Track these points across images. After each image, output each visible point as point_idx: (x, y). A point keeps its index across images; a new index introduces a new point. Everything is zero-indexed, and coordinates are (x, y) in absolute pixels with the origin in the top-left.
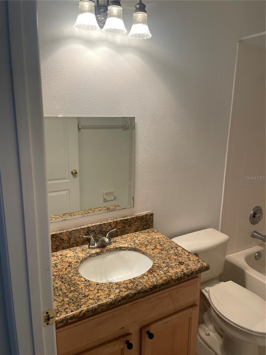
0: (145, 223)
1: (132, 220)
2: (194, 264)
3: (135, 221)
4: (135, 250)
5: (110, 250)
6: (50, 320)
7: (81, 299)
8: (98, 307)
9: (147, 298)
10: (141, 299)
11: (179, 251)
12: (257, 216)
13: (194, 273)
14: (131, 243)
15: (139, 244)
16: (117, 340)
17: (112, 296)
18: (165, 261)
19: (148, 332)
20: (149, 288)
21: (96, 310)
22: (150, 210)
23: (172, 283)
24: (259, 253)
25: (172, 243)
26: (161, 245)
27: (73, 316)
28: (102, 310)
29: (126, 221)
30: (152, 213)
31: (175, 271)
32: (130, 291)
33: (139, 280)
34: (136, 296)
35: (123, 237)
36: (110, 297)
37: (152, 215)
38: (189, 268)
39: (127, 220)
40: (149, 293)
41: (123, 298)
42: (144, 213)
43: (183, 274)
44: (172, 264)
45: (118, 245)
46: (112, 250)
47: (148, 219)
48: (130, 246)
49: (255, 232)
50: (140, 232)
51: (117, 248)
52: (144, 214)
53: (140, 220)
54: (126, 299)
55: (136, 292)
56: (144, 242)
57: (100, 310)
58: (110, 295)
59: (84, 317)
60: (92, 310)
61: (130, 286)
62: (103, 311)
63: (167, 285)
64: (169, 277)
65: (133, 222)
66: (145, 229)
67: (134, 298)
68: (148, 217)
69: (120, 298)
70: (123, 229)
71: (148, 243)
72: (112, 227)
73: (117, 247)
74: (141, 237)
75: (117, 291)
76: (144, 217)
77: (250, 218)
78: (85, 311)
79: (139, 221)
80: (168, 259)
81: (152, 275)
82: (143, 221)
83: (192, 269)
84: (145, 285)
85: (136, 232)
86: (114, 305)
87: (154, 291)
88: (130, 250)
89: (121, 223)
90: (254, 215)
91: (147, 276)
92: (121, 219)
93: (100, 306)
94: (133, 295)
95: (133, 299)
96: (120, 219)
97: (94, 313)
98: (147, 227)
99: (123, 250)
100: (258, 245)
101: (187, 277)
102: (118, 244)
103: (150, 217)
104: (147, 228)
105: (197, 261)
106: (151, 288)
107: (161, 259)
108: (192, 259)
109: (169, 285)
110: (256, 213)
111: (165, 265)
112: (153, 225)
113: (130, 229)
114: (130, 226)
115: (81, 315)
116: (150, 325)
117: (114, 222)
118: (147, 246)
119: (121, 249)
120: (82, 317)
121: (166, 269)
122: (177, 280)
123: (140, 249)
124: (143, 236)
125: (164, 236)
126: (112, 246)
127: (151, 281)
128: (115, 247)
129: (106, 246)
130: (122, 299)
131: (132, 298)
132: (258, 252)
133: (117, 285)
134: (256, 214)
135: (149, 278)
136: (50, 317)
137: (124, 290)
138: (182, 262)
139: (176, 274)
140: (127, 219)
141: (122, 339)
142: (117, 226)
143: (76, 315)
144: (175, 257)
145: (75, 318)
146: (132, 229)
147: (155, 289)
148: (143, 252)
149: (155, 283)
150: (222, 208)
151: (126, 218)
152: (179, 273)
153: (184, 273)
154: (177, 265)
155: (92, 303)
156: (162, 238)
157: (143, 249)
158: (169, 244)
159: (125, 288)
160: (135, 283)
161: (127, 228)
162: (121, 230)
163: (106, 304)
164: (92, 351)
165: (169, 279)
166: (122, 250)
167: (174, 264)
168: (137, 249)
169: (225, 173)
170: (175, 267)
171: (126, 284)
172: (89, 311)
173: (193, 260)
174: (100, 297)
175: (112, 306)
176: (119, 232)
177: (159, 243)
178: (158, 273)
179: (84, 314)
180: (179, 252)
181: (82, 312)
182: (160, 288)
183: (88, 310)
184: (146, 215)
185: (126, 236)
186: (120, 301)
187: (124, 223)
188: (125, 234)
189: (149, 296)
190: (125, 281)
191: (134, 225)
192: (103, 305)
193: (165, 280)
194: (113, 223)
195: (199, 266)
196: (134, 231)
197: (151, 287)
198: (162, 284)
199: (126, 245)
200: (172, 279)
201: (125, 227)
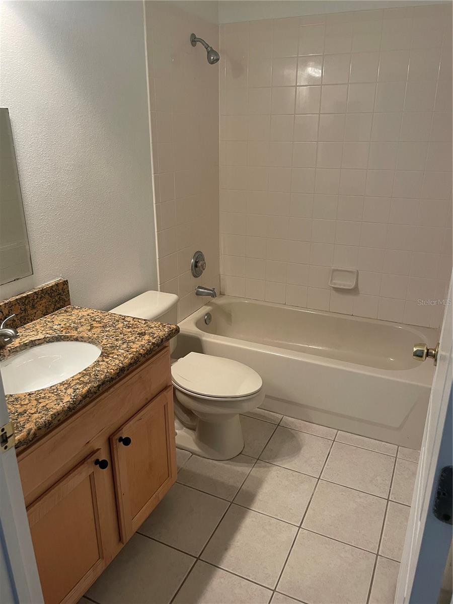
0: (57, 298)
1: (35, 298)
2: (159, 331)
3: (41, 298)
4: (58, 339)
5: (14, 350)
6: (9, 440)
7: (17, 419)
8: (52, 418)
9: (112, 389)
10: (106, 394)
11: (129, 322)
12: (200, 265)
13: (164, 340)
14: (47, 332)
15: (62, 329)
16: (82, 464)
17: (67, 399)
18: (117, 338)
19: (121, 440)
20: (115, 374)
21: (50, 424)
22: (60, 277)
23: (142, 359)
24: (208, 314)
25: (113, 315)
26: (99, 322)
27: (18, 443)
28: (58, 421)
29: (25, 300)
30: (66, 280)
31: (139, 345)
32: (90, 385)
33: (94, 369)
34: (100, 389)
35: (27, 327)
36: (64, 401)
37: (65, 283)
38: (155, 336)
39: (27, 297)
40: (117, 380)
41: (85, 397)
42: (52, 282)
43: (152, 345)
44: (130, 339)
45: (26, 340)
46: (18, 349)
47: (61, 291)
48: (49, 336)
49: (199, 287)
50: (52, 314)
51: (26, 345)
52: (54, 284)
53: (49, 294)
54: (88, 397)
55: (100, 383)
56: (68, 325)
57: (55, 422)
58: (61, 400)
59: (35, 439)
60: (45, 425)
61: (86, 379)
62: (61, 422)
63: (136, 364)
64: (135, 353)
65: (38, 299)
66: (59, 308)
67: (99, 393)
68: (60, 288)
69: (80, 397)
70: (23, 314)
71: (76, 325)
72: (3, 315)
73: (25, 342)
74: (58, 321)
75: (70, 391)
76: (54, 289)
77: (192, 270)
78: (36, 430)
79: (47, 296)
80: (120, 335)
81: (111, 358)
82: (53, 295)
83: (160, 336)
84: (108, 372)
85: (45, 315)
86: (74, 410)
87: (122, 376)
88: (49, 342)
89: (17, 305)
90: (196, 265)
91: (103, 361)
92: (17, 297)
93: (55, 416)
94: (97, 389)
95: (97, 394)
96: (14, 298)
97: (49, 430)
98: (61, 304)
99: (38, 345)
100: (205, 305)
101: (157, 347)
102: (27, 338)
103: (63, 288)
104: (61, 306)
105: (161, 326)
106: (118, 373)
107: (111, 337)
108: (153, 326)
109: (139, 363)
110: (197, 260)
111: (120, 342)
112: (69, 300)
113: (35, 313)
114: (33, 307)
115: (30, 437)
116: (121, 429)
117: (5, 304)
118: (77, 329)
119: (33, 344)
120: (32, 440)
121: (125, 346)
122: (146, 354)
123: (67, 335)
124: (61, 318)
125: (95, 310)
126: (16, 343)
127: (114, 364)
128: (22, 344)
129: (4, 346)
130: (83, 398)
131: (95, 393)
132: (206, 314)
133: (65, 384)
134: (197, 262)
135: (107, 362)
136: (8, 436)
137: (80, 386)
138: (142, 333)
139: (143, 347)
140: (28, 295)
141: (89, 460)
142: (11, 310)
143: (23, 439)
144: (129, 330)
145: (23, 445)
146: (39, 312)
147: (123, 373)
148: (75, 337)
149: (121, 365)
150: (157, 260)
151: (25, 295)
152: (146, 345)
153: (153, 343)
154: (138, 338)
155: (40, 417)
156: (93, 313)
157: (74, 334)
158: (110, 317)
159: (81, 384)
160: (92, 374)
161: (30, 312)
162: (21, 317)
163: (63, 411)
164: (52, 491)
165: (137, 355)
166: (36, 345)
167: (133, 338)
168: (63, 337)
169: (154, 205)
170: (136, 340)
171: (79, 379)
172: (40, 429)
173: (155, 327)
174: (47, 407)
175: (71, 411)
176: (17, 321)
177: (94, 320)
178: (117, 354)
179: (35, 434)
180: (131, 323)
181: (31, 433)
182: (128, 370)
183: (38, 427)
184: (57, 285)
185: (30, 325)
186: (81, 401)
187: (24, 304)
188: (28, 323)
189: (115, 387)
190: (73, 377)
191: (41, 305)
192: (58, 414)
193: (132, 358)
194: (5, 307)
195: (167, 330)
196: (41, 315)
197: (118, 371)
198: (130, 364)
199: (41, 336)
200: (140, 354)
201: (25, 310)
